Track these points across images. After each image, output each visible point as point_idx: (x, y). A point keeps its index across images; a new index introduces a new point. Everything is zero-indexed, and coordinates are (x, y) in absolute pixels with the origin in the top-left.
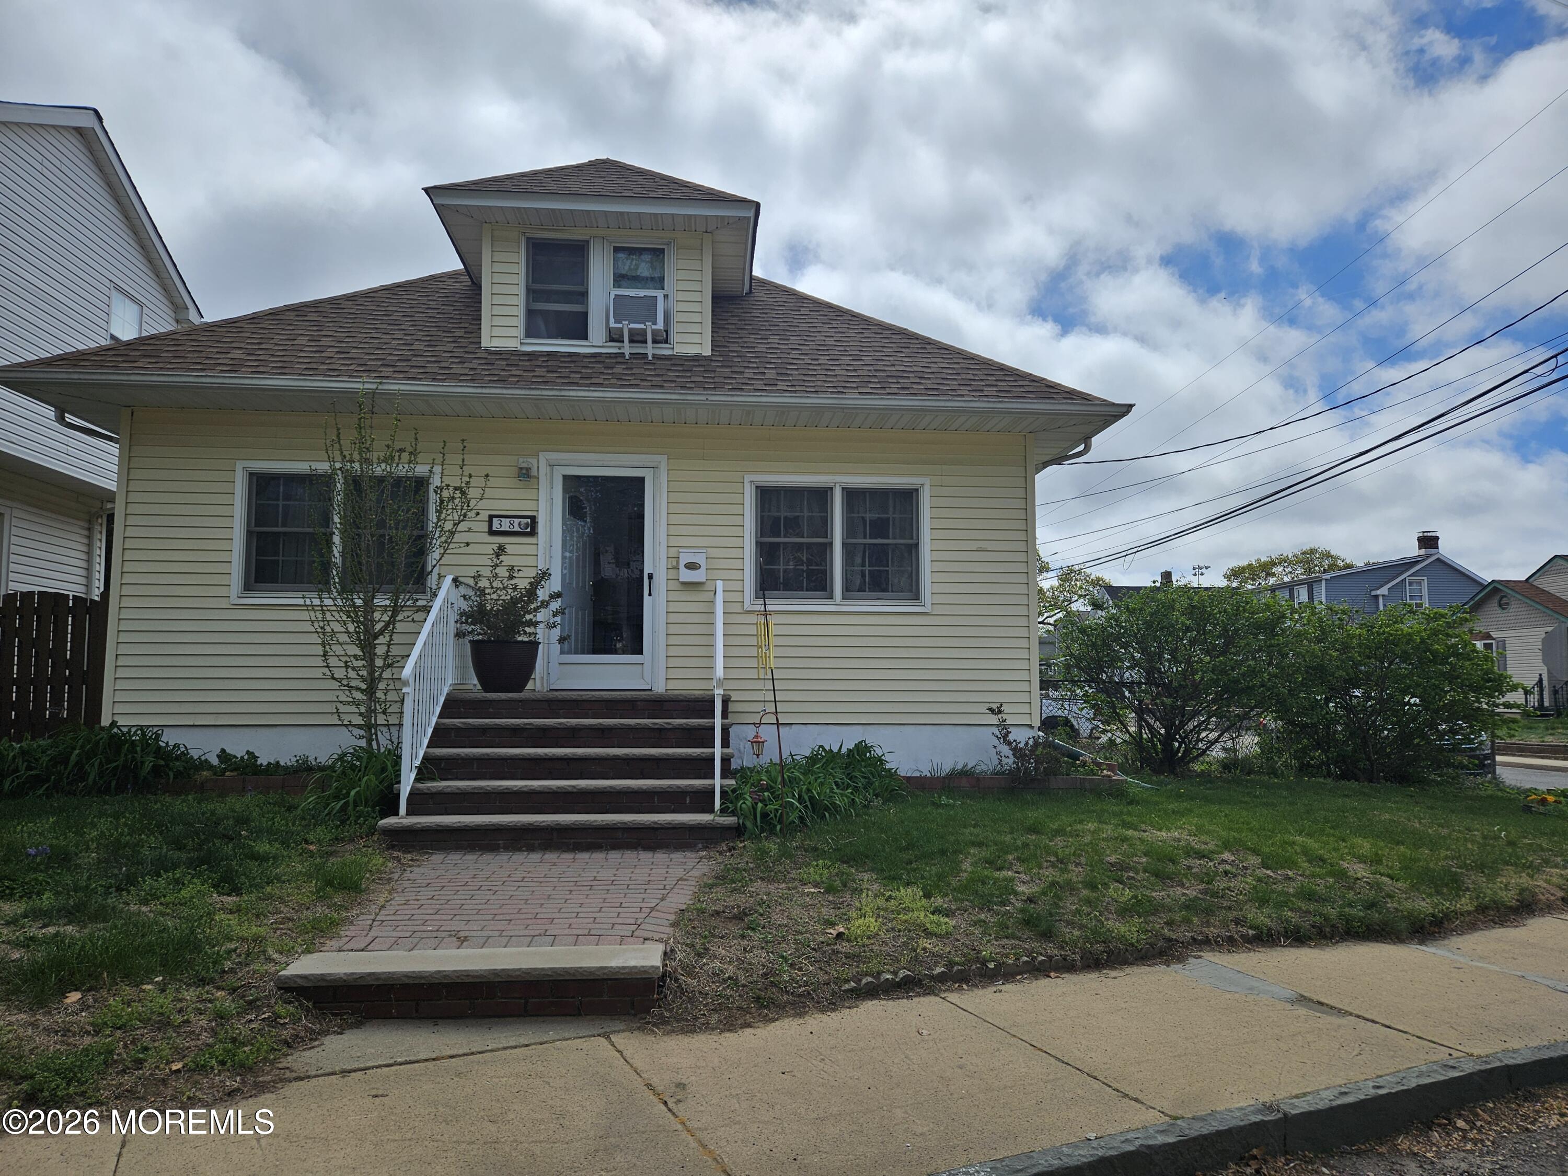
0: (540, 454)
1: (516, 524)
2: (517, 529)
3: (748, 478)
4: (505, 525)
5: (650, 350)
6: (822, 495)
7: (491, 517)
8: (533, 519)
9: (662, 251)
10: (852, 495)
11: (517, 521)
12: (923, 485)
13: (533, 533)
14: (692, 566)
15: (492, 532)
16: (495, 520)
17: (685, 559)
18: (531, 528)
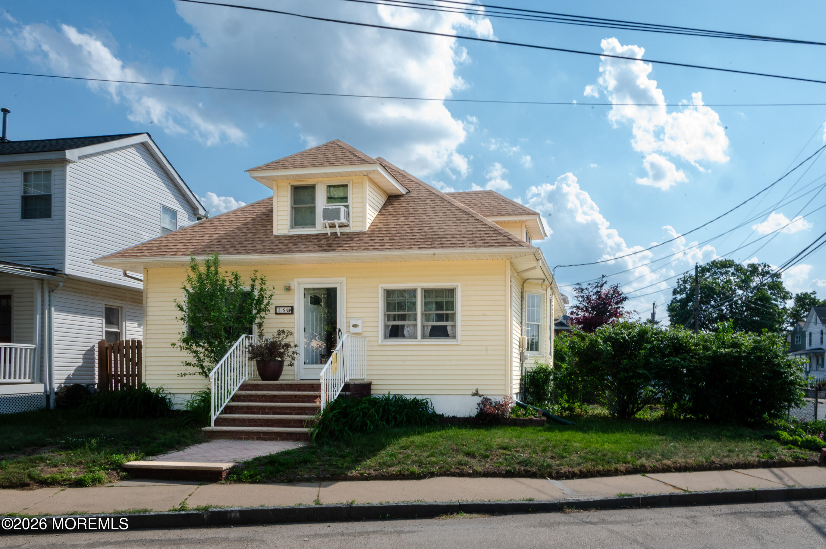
0: (295, 280)
1: (286, 310)
2: (286, 312)
3: (380, 286)
4: (281, 310)
5: (338, 230)
6: (413, 292)
7: (276, 307)
8: (292, 307)
9: (346, 186)
10: (427, 292)
11: (286, 308)
12: (457, 286)
13: (292, 313)
14: (355, 326)
15: (276, 314)
16: (277, 308)
17: (353, 322)
18: (292, 311)
